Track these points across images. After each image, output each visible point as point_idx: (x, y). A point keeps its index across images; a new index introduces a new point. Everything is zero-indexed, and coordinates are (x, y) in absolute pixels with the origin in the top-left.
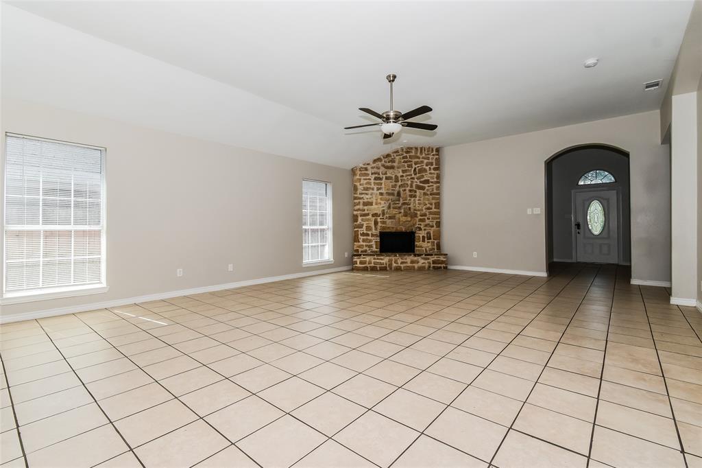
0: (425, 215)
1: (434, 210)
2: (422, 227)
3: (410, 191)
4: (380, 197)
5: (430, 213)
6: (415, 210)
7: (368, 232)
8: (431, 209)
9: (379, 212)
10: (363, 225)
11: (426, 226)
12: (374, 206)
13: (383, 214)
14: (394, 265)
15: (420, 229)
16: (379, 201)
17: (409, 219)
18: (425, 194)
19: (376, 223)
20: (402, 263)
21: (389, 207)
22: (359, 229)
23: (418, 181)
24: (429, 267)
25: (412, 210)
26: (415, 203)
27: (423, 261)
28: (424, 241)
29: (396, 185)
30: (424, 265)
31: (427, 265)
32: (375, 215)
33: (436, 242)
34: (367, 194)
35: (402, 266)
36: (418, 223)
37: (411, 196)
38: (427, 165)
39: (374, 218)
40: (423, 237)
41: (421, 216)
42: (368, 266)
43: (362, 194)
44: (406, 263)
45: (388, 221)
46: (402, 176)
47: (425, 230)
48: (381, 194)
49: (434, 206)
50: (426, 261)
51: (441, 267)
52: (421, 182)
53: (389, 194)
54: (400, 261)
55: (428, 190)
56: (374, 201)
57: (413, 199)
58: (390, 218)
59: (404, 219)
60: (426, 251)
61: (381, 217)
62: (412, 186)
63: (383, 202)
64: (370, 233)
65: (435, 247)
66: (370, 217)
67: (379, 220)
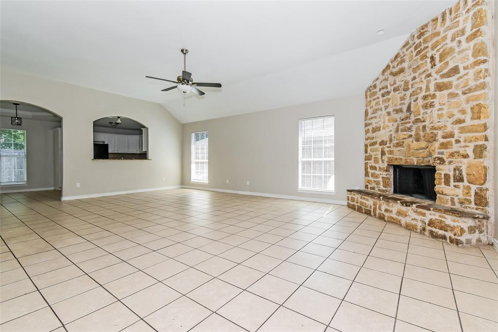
0: (452, 135)
1: (469, 122)
2: (444, 157)
3: (425, 97)
4: (388, 117)
5: (463, 130)
6: (433, 128)
7: (376, 165)
8: (464, 121)
9: (386, 138)
10: (371, 156)
11: (452, 155)
12: (382, 131)
13: (391, 140)
14: (378, 211)
15: (442, 161)
16: (387, 123)
17: (423, 144)
18: (452, 95)
19: (383, 153)
20: (386, 210)
21: (397, 131)
22: (369, 161)
23: (438, 77)
24: (424, 229)
25: (428, 131)
26: (431, 116)
27: (414, 216)
28: (447, 183)
29: (405, 95)
30: (414, 222)
31: (419, 225)
32: (383, 143)
33: (474, 188)
34: (375, 117)
35: (386, 214)
36: (437, 151)
37: (425, 107)
38: (453, 40)
39: (381, 147)
40: (446, 175)
41: (444, 137)
42: (356, 204)
43: (372, 118)
44: (391, 212)
45: (396, 150)
46: (414, 78)
47: (450, 162)
48: (389, 113)
49: (469, 115)
50: (420, 217)
51: (444, 237)
52: (443, 76)
53: (397, 111)
54: (384, 207)
55: (457, 86)
56: (382, 125)
57: (429, 111)
58: (398, 145)
59: (415, 145)
60: (453, 203)
61: (388, 145)
62: (428, 88)
63: (390, 124)
64: (377, 166)
65: (472, 199)
66: (377, 146)
67: (386, 150)
